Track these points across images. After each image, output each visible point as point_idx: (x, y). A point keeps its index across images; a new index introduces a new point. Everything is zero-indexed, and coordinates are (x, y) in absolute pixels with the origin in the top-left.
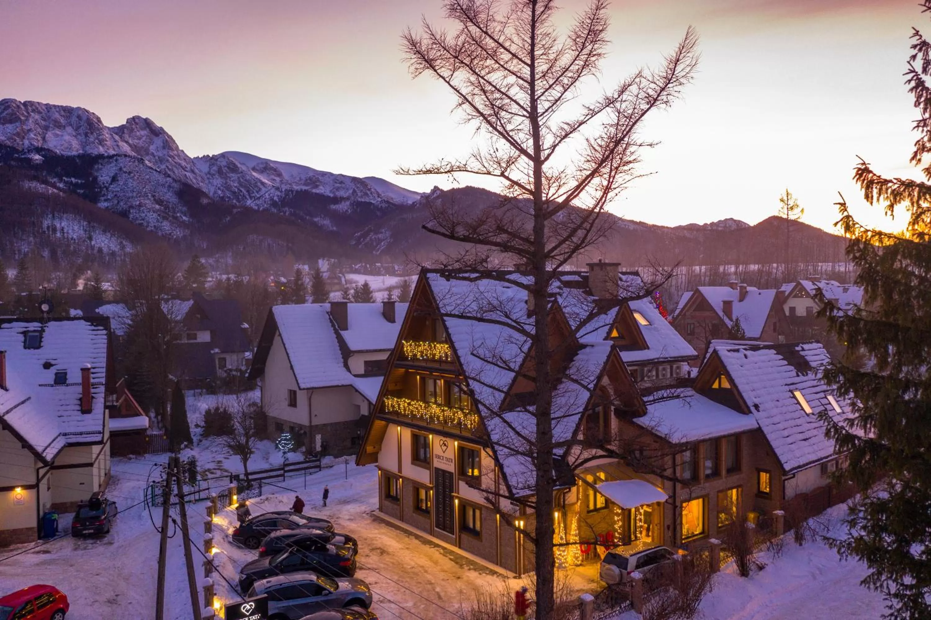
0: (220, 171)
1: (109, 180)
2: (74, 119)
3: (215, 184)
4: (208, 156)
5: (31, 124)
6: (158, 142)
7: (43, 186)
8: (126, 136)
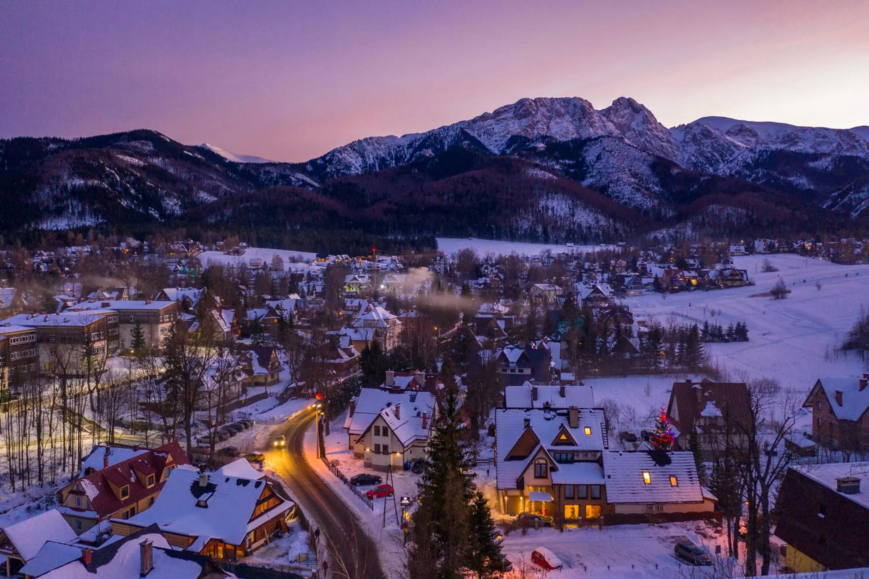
0: (694, 139)
1: (595, 159)
2: (571, 108)
3: (689, 151)
4: (684, 125)
5: (539, 117)
6: (639, 118)
7: (543, 172)
8: (612, 116)
